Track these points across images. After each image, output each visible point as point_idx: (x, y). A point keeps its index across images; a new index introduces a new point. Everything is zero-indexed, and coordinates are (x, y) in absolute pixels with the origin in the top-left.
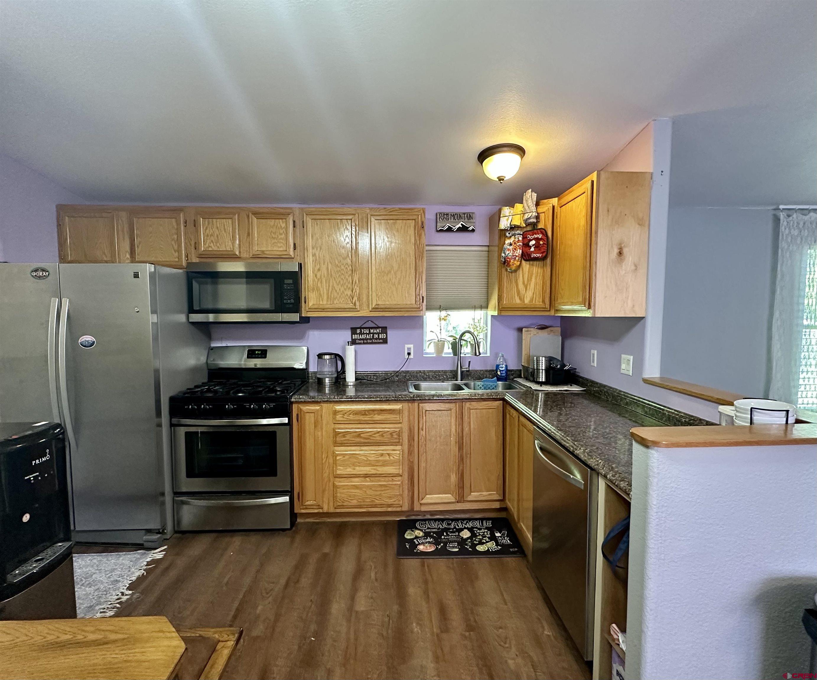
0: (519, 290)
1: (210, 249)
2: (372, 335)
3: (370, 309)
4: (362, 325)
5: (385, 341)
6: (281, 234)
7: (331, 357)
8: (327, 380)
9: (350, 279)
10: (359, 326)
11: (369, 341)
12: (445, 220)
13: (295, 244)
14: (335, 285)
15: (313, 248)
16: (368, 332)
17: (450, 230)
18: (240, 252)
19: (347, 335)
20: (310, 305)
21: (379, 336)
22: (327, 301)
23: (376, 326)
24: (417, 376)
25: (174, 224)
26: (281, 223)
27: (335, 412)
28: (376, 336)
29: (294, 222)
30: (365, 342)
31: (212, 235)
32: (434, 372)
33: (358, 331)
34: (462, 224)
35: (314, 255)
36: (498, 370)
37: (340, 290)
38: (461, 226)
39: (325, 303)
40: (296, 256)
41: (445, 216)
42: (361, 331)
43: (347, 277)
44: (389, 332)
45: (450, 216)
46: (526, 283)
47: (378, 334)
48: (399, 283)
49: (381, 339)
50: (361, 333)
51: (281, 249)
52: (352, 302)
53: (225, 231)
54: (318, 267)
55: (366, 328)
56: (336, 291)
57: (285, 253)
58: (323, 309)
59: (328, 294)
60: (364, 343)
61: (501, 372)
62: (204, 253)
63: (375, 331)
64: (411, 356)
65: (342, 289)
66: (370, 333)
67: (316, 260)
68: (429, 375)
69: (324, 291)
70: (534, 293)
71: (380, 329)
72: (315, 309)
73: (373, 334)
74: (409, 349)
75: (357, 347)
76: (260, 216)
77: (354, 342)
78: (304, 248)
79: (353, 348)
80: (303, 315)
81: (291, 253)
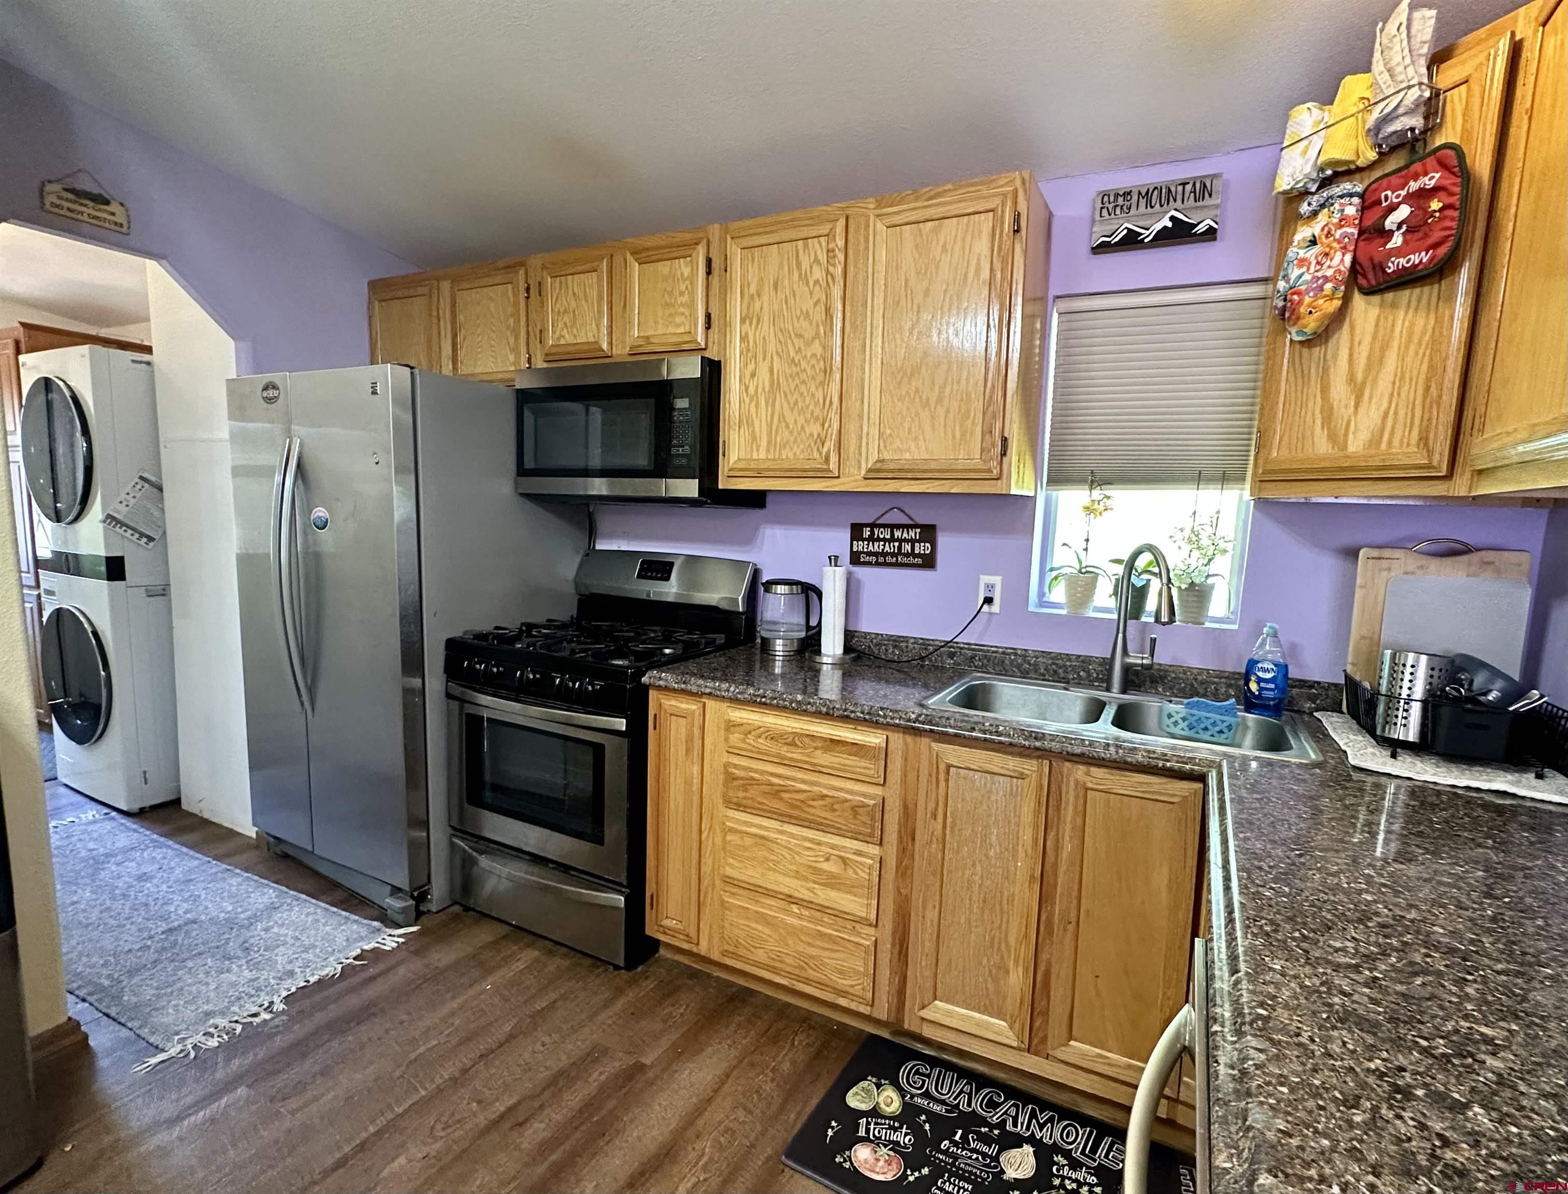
0: (1331, 408)
1: (562, 342)
2: (897, 544)
3: (863, 472)
4: (878, 518)
5: (929, 562)
6: (682, 294)
7: (791, 590)
8: (779, 646)
9: (819, 395)
10: (870, 521)
11: (889, 559)
12: (1118, 211)
13: (708, 317)
14: (787, 413)
15: (743, 321)
16: (888, 537)
17: (1131, 241)
18: (610, 344)
19: (841, 541)
20: (732, 462)
21: (913, 548)
22: (768, 450)
23: (911, 522)
24: (1003, 662)
25: (510, 294)
26: (682, 268)
27: (730, 726)
28: (907, 547)
29: (709, 262)
30: (881, 561)
31: (565, 311)
32: (1052, 658)
33: (867, 533)
34: (1172, 218)
35: (744, 338)
36: (1253, 678)
37: (796, 421)
38: (1170, 225)
39: (763, 455)
40: (710, 345)
41: (1120, 199)
42: (872, 532)
43: (813, 389)
44: (942, 540)
45: (1135, 197)
46: (1360, 377)
47: (912, 542)
48: (940, 400)
49: (919, 556)
50: (872, 539)
51: (681, 330)
52: (821, 454)
53: (587, 301)
54: (751, 367)
55: (884, 526)
56: (787, 426)
57: (687, 338)
58: (759, 471)
59: (769, 434)
60: (878, 564)
61: (1262, 685)
62: (554, 350)
63: (905, 535)
64: (996, 608)
65: (801, 420)
66: (892, 539)
67: (748, 350)
68: (1035, 664)
69: (760, 426)
70: (1386, 414)
71: (918, 530)
72: (741, 470)
73: (901, 541)
74: (990, 587)
75: (861, 572)
76: (645, 256)
77: (855, 559)
78: (726, 325)
79: (840, 572)
80: (720, 487)
81: (700, 338)
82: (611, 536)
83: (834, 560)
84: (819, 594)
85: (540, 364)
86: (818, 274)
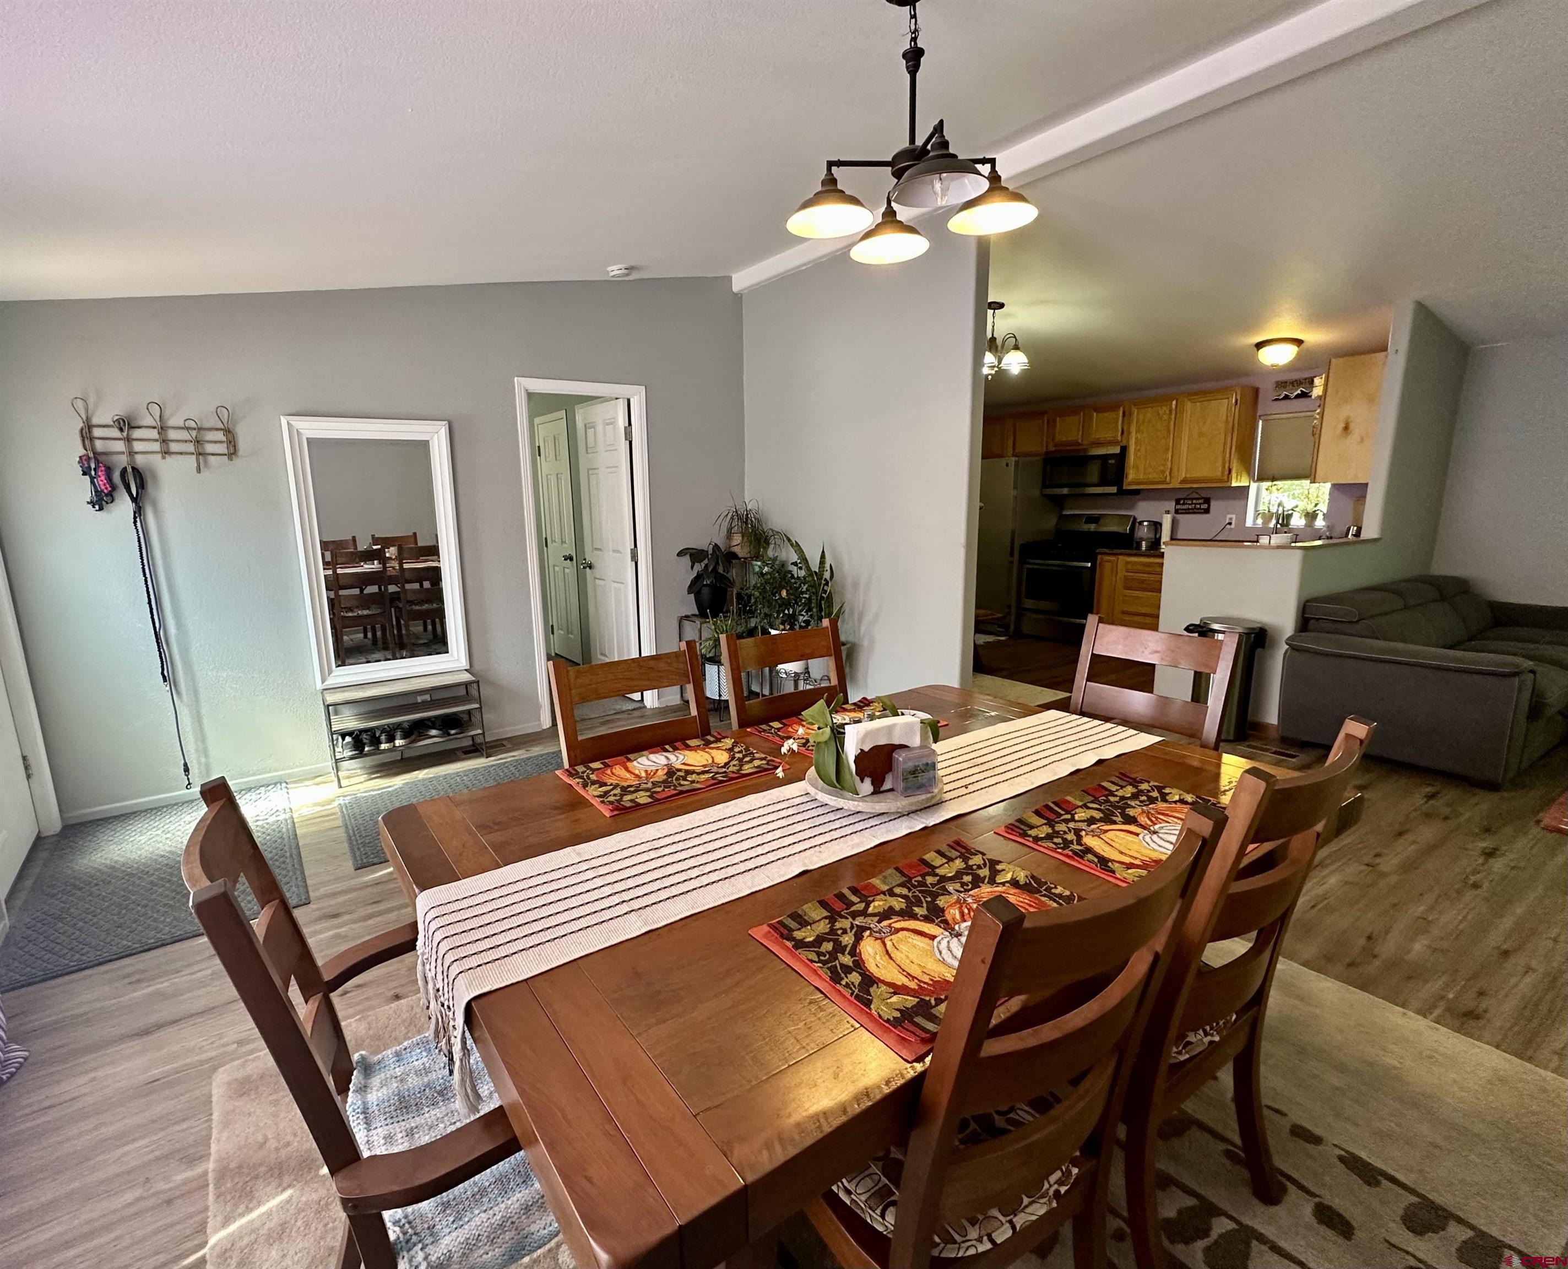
1: (1062, 440)
3: (1180, 482)
4: (1187, 497)
5: (1207, 511)
6: (1113, 423)
7: (1149, 524)
8: (1144, 544)
9: (1164, 457)
10: (1184, 498)
11: (1190, 511)
13: (1123, 431)
14: (1151, 463)
15: (1136, 433)
16: (1190, 503)
17: (1286, 397)
18: (1082, 440)
19: (1171, 505)
20: (1129, 480)
21: (1201, 506)
22: (1144, 476)
23: (1200, 497)
25: (1040, 424)
26: (1113, 414)
27: (1127, 563)
28: (1198, 506)
29: (1124, 413)
30: (1187, 512)
31: (1064, 429)
33: (1182, 502)
34: (1302, 390)
35: (1137, 439)
37: (1155, 466)
39: (1141, 477)
40: (1123, 442)
41: (1284, 383)
42: (1184, 502)
43: (1162, 455)
44: (1213, 503)
45: (1289, 383)
47: (1200, 504)
49: (1203, 509)
50: (1184, 504)
51: (1112, 436)
52: (1163, 476)
53: (1074, 425)
54: (1139, 448)
55: (1189, 499)
56: (1151, 467)
57: (1114, 439)
58: (1138, 483)
59: (1144, 470)
60: (1186, 513)
62: (1058, 443)
63: (1198, 502)
64: (1233, 526)
65: (1157, 465)
66: (1192, 504)
67: (1138, 443)
69: (1142, 468)
71: (1204, 500)
72: (1132, 483)
73: (1195, 504)
74: (1231, 519)
75: (1178, 516)
76: (1098, 410)
77: (1177, 512)
78: (1129, 433)
79: (1169, 516)
80: (1124, 488)
81: (1119, 439)
82: (1071, 509)
83: (1168, 512)
84: (1161, 524)
85: (1052, 448)
86: (1165, 417)
